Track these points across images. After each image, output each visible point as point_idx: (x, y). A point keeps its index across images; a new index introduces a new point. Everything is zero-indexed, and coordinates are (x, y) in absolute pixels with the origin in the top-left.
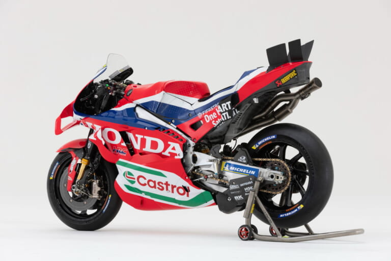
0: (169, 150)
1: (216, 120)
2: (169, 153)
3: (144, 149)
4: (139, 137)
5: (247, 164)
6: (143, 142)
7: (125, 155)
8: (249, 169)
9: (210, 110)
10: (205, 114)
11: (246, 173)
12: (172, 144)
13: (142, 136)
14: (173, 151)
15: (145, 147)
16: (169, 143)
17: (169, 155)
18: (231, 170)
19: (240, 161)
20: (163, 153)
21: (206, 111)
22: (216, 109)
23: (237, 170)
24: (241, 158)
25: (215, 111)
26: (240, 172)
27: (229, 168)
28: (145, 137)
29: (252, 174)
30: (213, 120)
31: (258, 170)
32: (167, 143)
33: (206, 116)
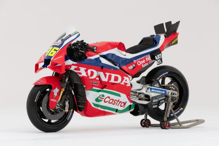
0: (124, 81)
1: (144, 64)
2: (124, 83)
3: (110, 81)
4: (108, 74)
5: (160, 88)
6: (110, 77)
7: (98, 85)
8: (162, 91)
9: (141, 58)
10: (138, 61)
11: (160, 93)
12: (125, 78)
13: (109, 74)
14: (126, 82)
15: (110, 80)
16: (124, 77)
17: (124, 84)
18: (152, 91)
19: (156, 86)
20: (121, 83)
21: (139, 59)
22: (146, 58)
23: (156, 91)
24: (156, 85)
25: (145, 59)
26: (157, 92)
27: (151, 90)
28: (111, 74)
29: (163, 93)
30: (142, 64)
31: (166, 91)
32: (123, 77)
33: (139, 62)
